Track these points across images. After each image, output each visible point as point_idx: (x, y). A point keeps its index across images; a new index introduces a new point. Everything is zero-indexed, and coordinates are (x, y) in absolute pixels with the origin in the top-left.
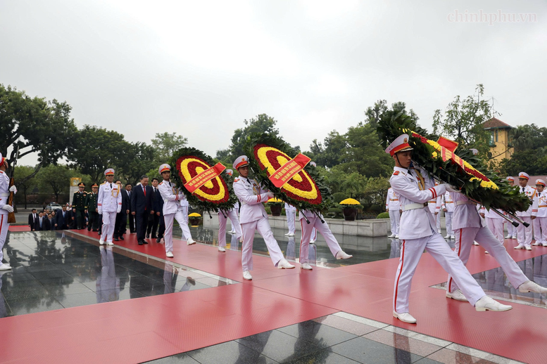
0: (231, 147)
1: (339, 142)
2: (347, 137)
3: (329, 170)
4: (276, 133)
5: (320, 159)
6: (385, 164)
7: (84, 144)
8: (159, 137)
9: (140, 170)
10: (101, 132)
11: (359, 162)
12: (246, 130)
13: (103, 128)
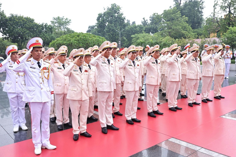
0: (97, 24)
1: (158, 18)
2: (162, 16)
3: (152, 35)
4: (122, 14)
5: (147, 28)
6: (184, 30)
7: (12, 25)
8: (54, 19)
9: (45, 40)
10: (20, 18)
11: (170, 30)
12: (104, 14)
13: (22, 16)
